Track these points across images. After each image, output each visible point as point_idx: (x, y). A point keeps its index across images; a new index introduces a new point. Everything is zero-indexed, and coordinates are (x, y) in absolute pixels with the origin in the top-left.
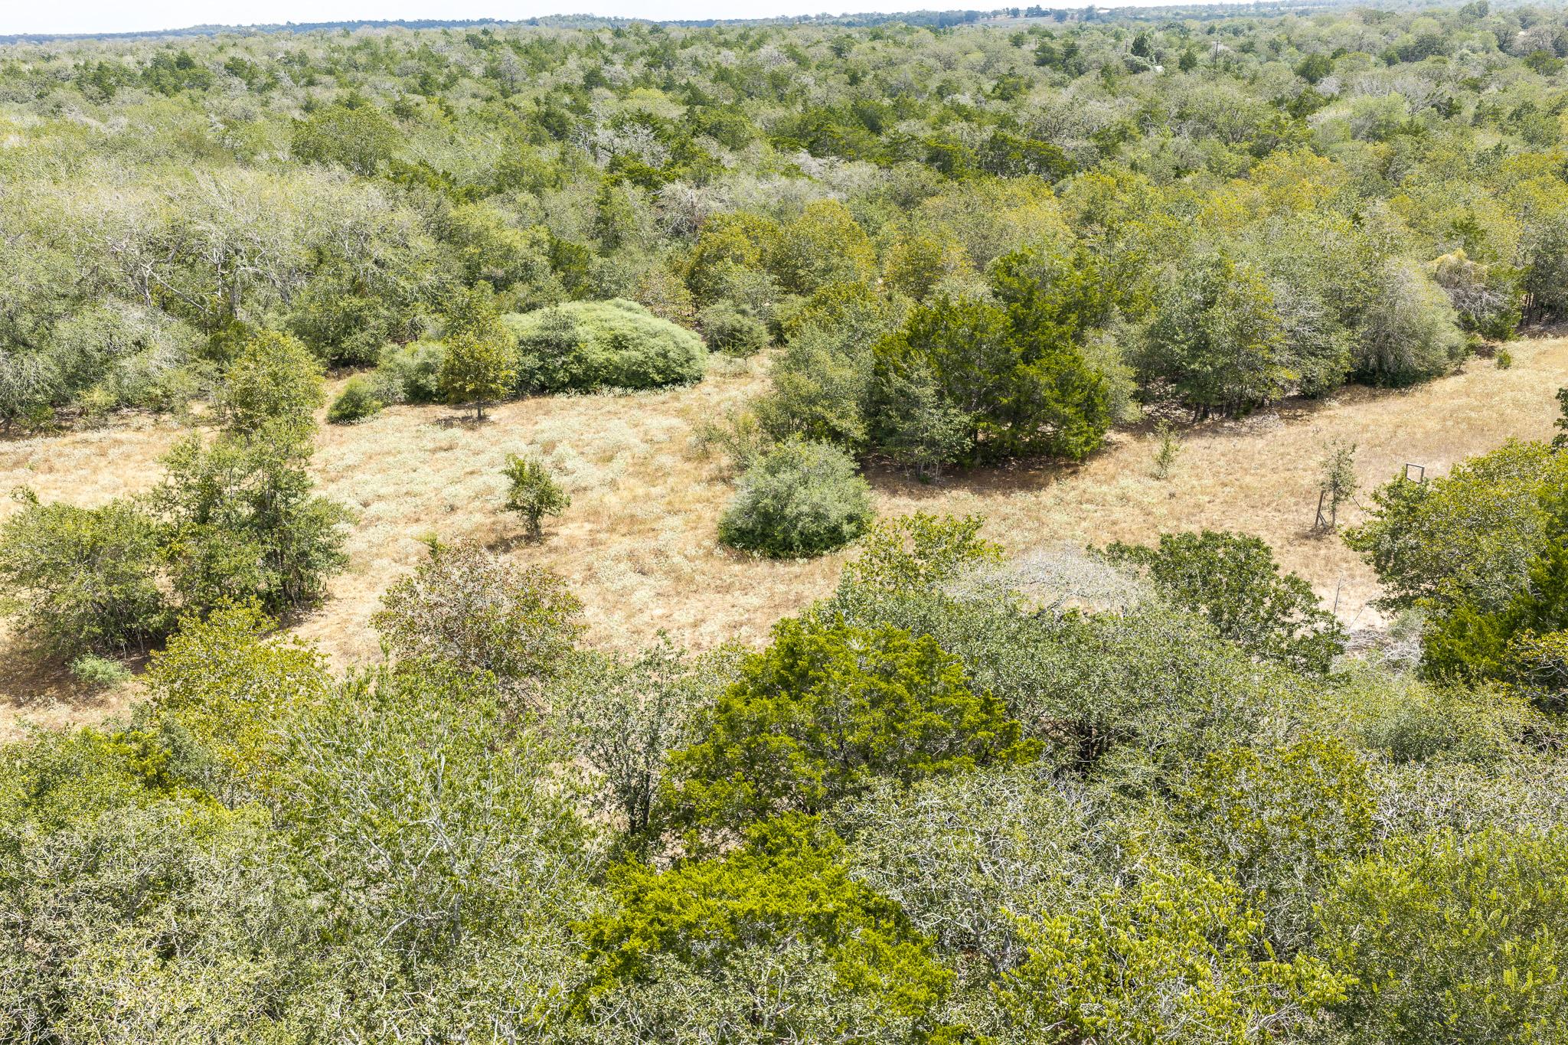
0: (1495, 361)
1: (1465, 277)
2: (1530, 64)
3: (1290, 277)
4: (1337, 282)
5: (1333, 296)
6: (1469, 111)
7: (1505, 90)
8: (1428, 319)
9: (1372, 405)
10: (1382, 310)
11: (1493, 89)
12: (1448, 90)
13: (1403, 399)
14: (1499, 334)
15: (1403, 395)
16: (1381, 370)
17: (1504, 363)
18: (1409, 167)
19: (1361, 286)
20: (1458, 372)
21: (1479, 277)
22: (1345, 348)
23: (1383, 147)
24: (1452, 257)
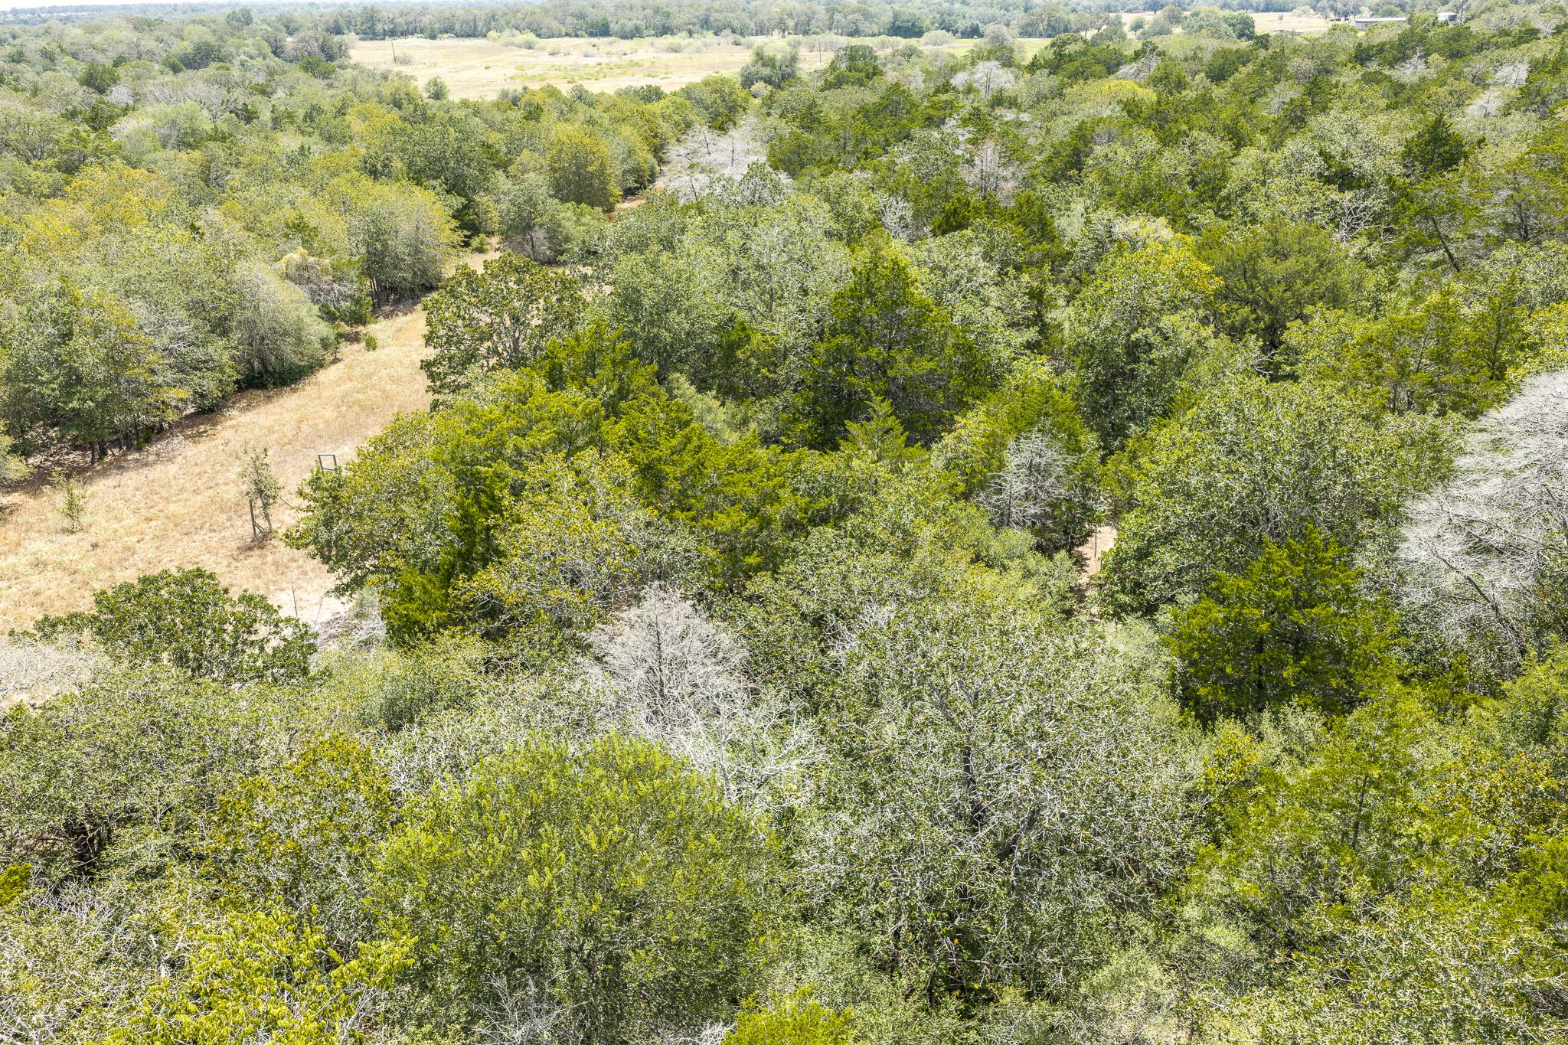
0: (363, 344)
1: (312, 274)
2: (306, 69)
3: (145, 295)
4: (196, 294)
5: (197, 308)
6: (266, 116)
7: (291, 95)
8: (293, 316)
9: (270, 406)
10: (248, 314)
11: (280, 94)
12: (240, 97)
13: (296, 395)
14: (358, 319)
15: (295, 391)
16: (267, 371)
17: (371, 345)
18: (228, 173)
19: (222, 294)
20: (336, 361)
21: (325, 271)
22: (225, 358)
23: (197, 154)
24: (296, 255)
